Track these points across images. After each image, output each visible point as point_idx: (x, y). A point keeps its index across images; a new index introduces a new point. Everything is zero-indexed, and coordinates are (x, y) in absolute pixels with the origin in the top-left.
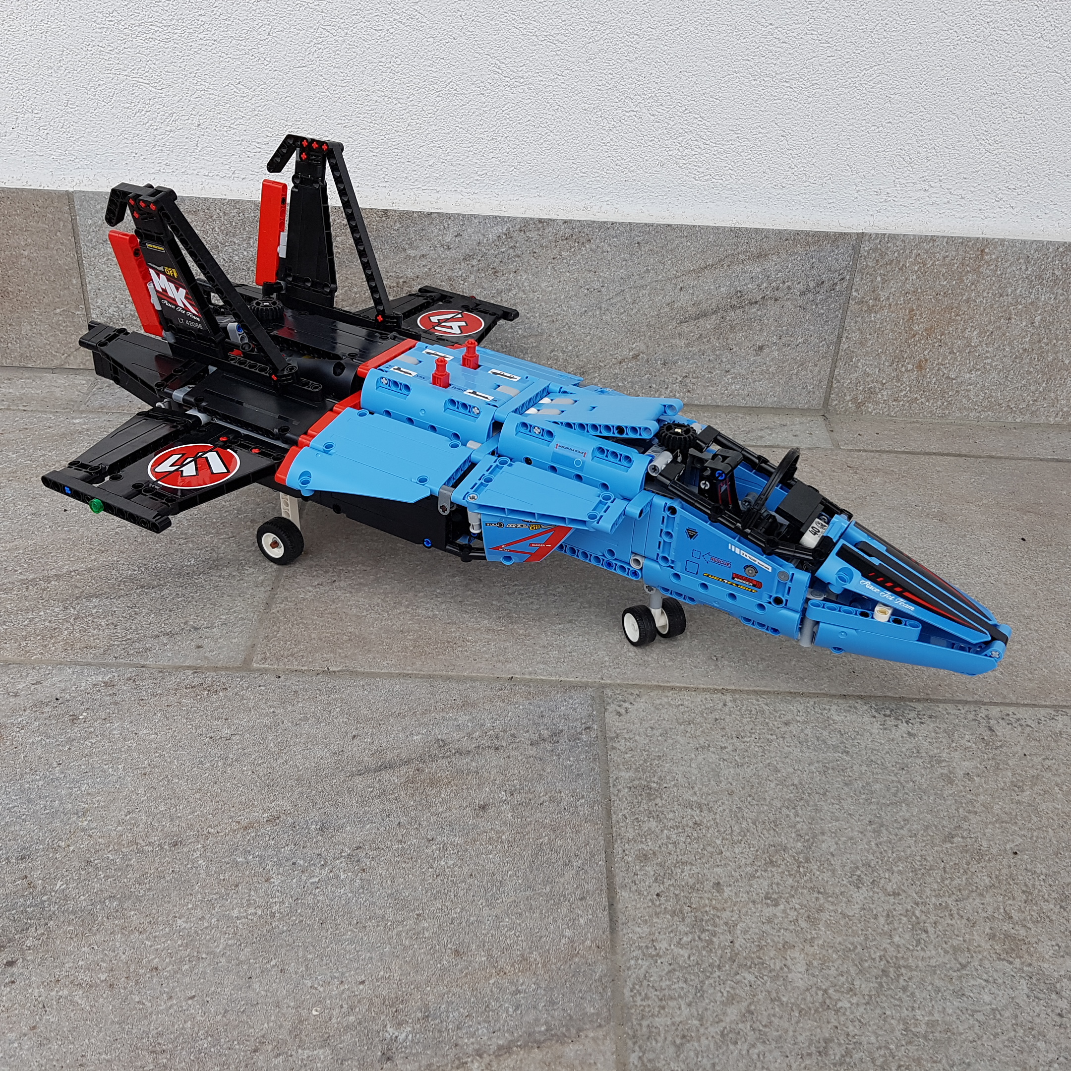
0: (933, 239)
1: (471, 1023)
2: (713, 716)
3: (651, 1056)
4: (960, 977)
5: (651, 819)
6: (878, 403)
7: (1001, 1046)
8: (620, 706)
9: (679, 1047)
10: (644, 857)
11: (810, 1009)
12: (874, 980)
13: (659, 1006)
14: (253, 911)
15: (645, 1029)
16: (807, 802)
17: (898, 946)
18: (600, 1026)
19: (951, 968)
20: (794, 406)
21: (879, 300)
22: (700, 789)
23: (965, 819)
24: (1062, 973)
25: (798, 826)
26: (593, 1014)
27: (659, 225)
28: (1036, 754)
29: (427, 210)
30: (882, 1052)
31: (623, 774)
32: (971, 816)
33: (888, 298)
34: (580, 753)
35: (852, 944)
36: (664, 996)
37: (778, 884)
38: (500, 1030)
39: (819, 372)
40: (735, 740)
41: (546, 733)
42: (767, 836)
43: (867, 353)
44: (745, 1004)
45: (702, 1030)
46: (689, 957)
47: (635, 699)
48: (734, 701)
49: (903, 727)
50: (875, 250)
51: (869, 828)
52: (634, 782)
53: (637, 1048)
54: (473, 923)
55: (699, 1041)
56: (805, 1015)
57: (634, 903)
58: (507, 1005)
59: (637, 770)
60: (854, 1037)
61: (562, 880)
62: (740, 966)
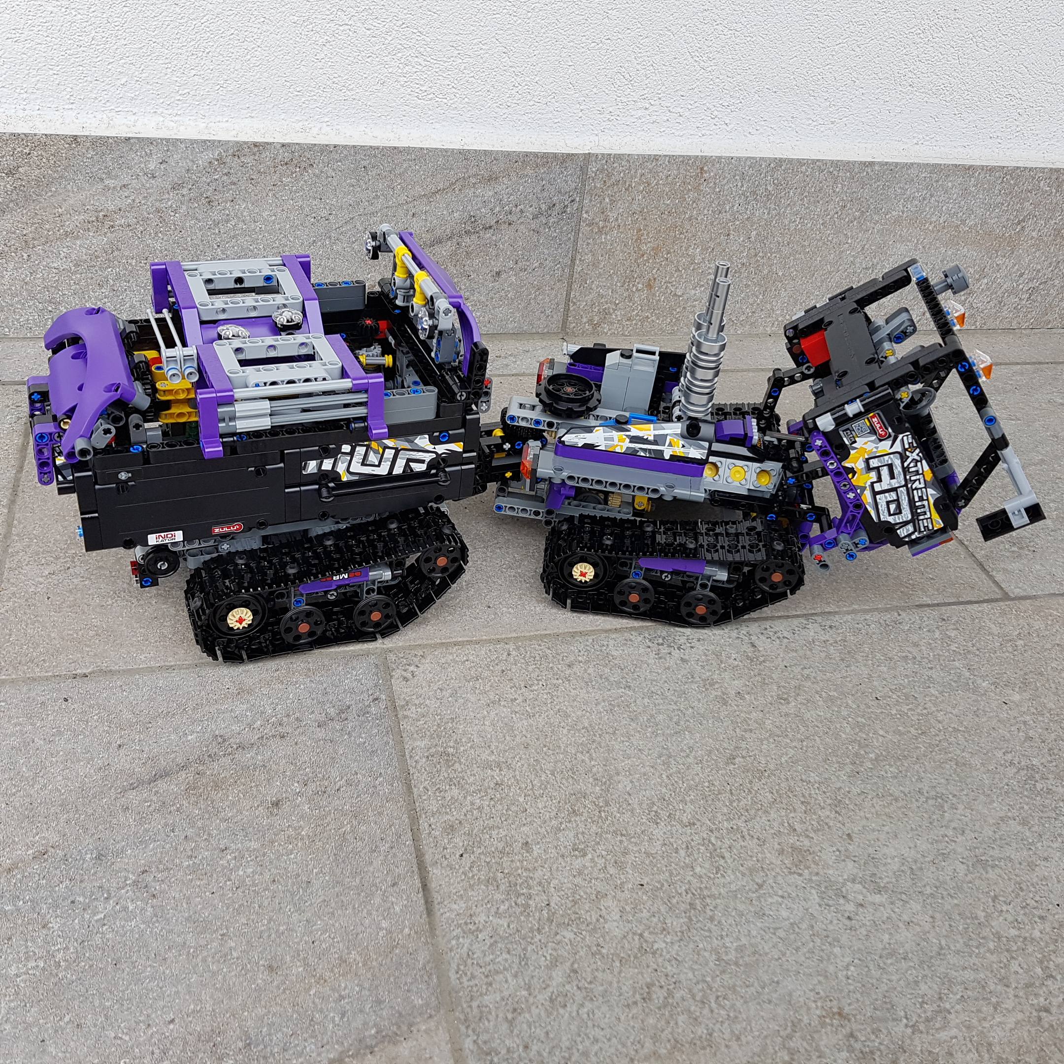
0: (656, 158)
1: (296, 1042)
2: (499, 668)
3: (485, 1037)
4: (759, 897)
5: (453, 787)
6: (612, 323)
7: (803, 959)
8: (405, 671)
9: (511, 1023)
10: (450, 829)
11: (629, 956)
12: (683, 915)
13: (486, 984)
14: (34, 964)
15: (475, 1010)
16: (599, 743)
17: (700, 877)
18: (431, 1016)
19: (750, 890)
20: (534, 330)
21: (609, 222)
22: (497, 747)
23: (743, 738)
24: (845, 877)
25: (595, 770)
26: (422, 1006)
27: (385, 147)
28: (795, 665)
29: (124, 135)
30: (700, 987)
31: (418, 743)
32: (747, 735)
33: (617, 220)
34: (371, 727)
35: (659, 882)
36: (490, 971)
37: (583, 833)
38: (328, 1043)
39: (556, 295)
40: (524, 689)
41: (332, 712)
42: (566, 785)
43: (600, 274)
44: (568, 964)
45: (531, 1000)
46: (509, 926)
47: (420, 661)
48: (518, 648)
49: (676, 653)
50: (602, 171)
51: (658, 761)
52: (431, 751)
53: (470, 1032)
54: (283, 933)
55: (530, 1012)
56: (626, 964)
57: (447, 879)
58: (332, 1015)
59: (431, 737)
60: (673, 976)
61: (371, 869)
62: (559, 925)
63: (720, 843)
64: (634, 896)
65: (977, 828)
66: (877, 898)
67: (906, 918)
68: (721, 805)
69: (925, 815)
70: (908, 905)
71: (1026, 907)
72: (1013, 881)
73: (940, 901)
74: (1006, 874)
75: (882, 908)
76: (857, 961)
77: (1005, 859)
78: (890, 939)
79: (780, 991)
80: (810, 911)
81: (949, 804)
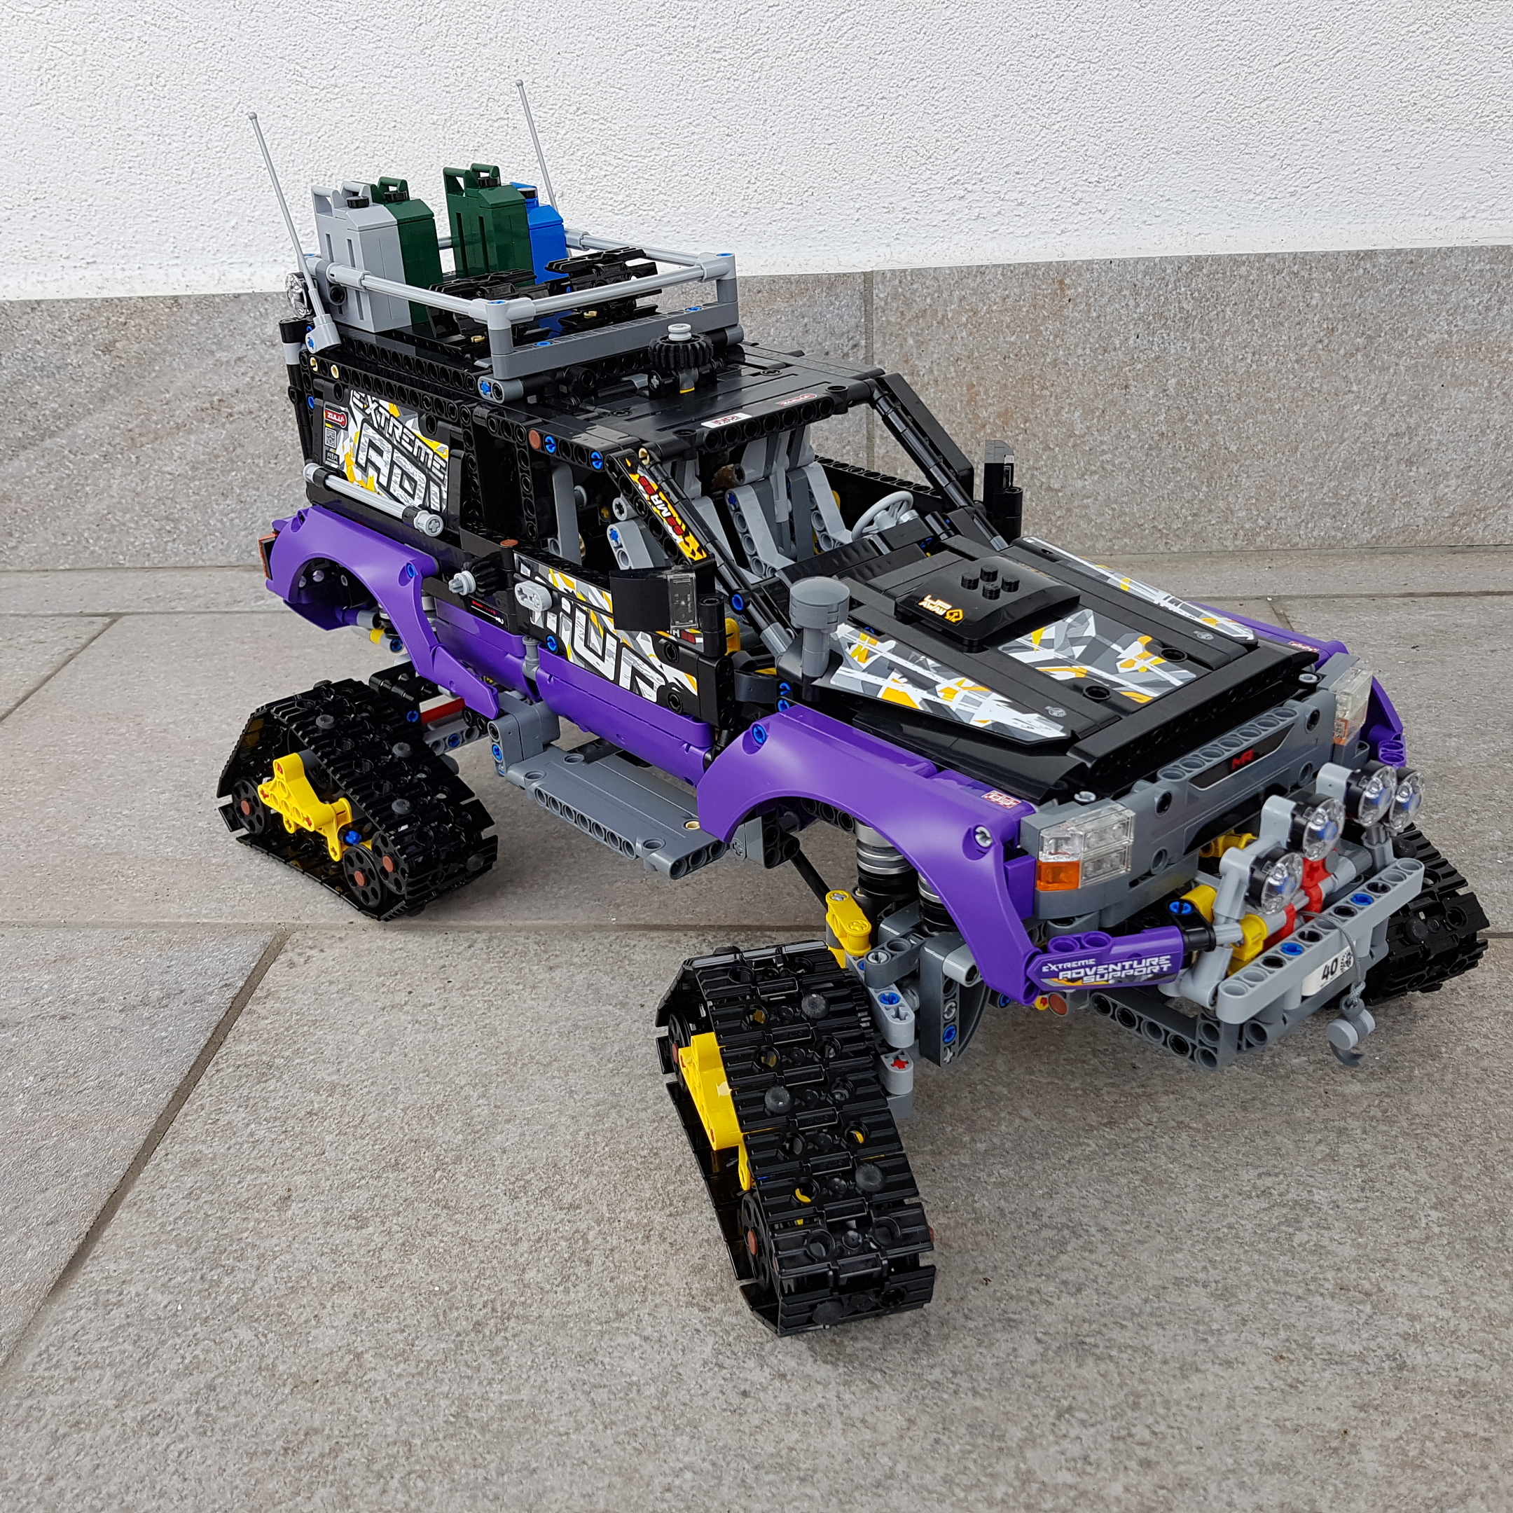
0: (981, 271)
5: (242, 1109)
8: (300, 954)
10: (192, 1163)
16: (513, 1077)
21: (919, 375)
22: (351, 1065)
25: (475, 1111)
31: (241, 1047)
35: (451, 1283)
37: (385, 1196)
40: (454, 993)
41: (155, 995)
42: (415, 1127)
44: (211, 1375)
45: (113, 1415)
50: (895, 296)
52: (251, 1059)
57: (131, 1229)
63: (599, 1241)
64: (396, 1296)
65: (1113, 1289)
67: (856, 1412)
68: (647, 1186)
69: (1018, 1252)
70: (876, 1393)
71: (1123, 1439)
72: (1126, 1390)
73: (946, 1396)
74: (1120, 1374)
75: (820, 1387)
76: (707, 1465)
77: (1135, 1350)
78: (797, 1442)
79: (528, 1485)
80: (680, 1370)
81: (1081, 1242)
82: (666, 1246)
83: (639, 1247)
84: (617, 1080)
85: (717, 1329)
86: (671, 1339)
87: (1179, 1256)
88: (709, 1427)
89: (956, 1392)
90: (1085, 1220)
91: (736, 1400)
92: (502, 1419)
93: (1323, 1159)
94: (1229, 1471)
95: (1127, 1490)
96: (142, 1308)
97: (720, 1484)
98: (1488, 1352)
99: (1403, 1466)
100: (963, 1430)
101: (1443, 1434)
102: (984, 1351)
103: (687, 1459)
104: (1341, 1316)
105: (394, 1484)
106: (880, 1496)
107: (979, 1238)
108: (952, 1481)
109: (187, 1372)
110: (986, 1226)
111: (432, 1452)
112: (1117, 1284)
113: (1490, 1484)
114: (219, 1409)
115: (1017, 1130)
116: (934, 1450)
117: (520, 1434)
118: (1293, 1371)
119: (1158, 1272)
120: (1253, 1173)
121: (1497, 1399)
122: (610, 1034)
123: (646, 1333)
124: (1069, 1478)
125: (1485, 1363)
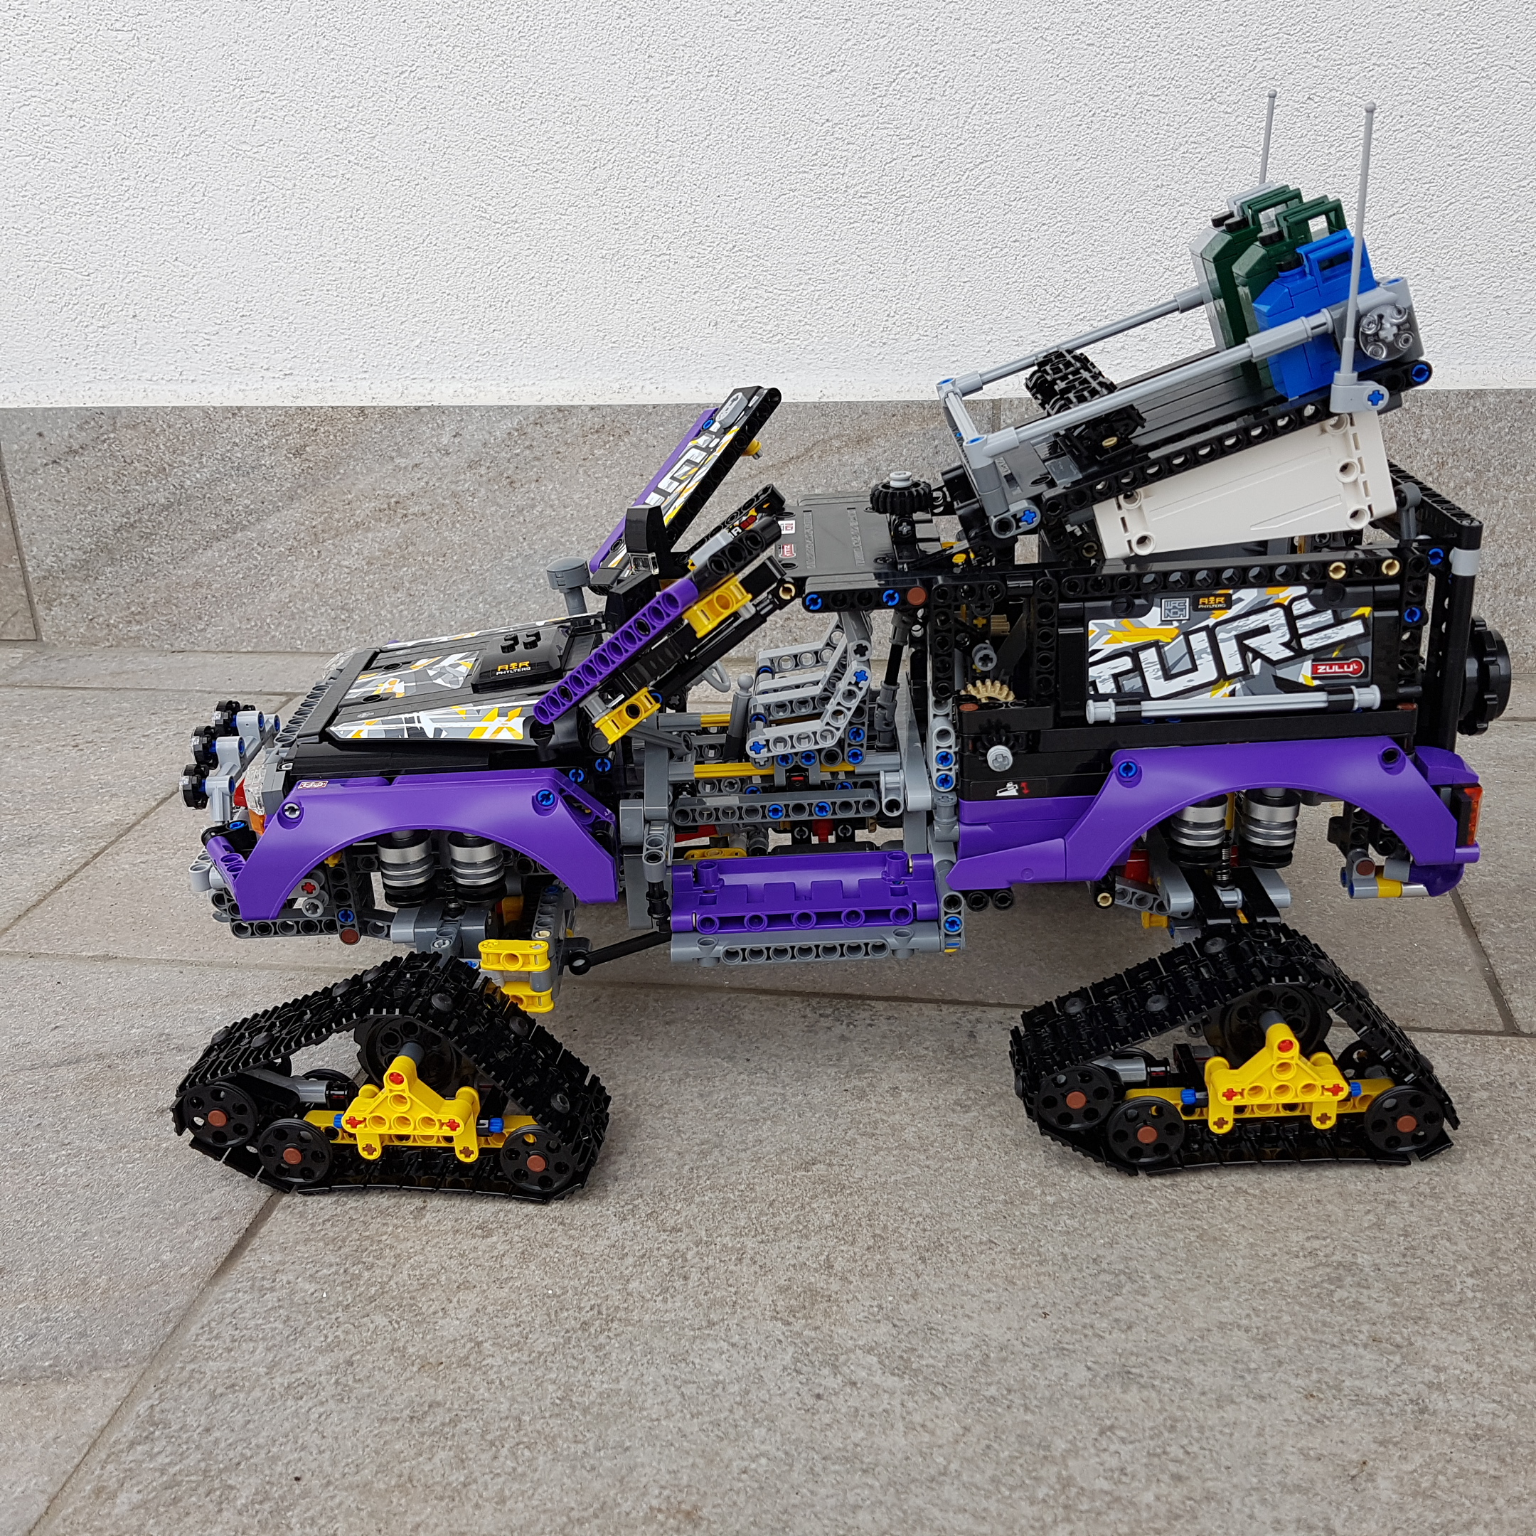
3: (168, 1405)
4: (697, 1337)
7: (695, 1429)
11: (440, 1364)
12: (562, 1334)
13: (226, 1348)
15: (185, 1374)
18: (127, 1366)
19: (690, 1325)
24: (861, 1343)
26: (127, 1352)
30: (506, 1424)
32: (862, 1139)
35: (563, 1288)
36: (243, 1336)
45: (264, 1380)
46: (313, 1293)
48: (614, 995)
49: (839, 1029)
51: (695, 1148)
53: (156, 1395)
54: (47, 1239)
55: (249, 1392)
56: (426, 1372)
57: (285, 1227)
60: (477, 1402)
62: (378, 1307)
63: (697, 1260)
64: (513, 1296)
65: (1161, 1328)
66: (891, 1382)
67: (917, 1418)
68: (742, 1216)
69: (1077, 1292)
70: (936, 1402)
71: (1158, 1456)
72: (1165, 1414)
73: (999, 1410)
74: (1161, 1401)
75: (886, 1396)
76: (781, 1455)
77: (1176, 1381)
78: (863, 1439)
79: (621, 1460)
80: (762, 1373)
81: (1135, 1286)
82: (757, 1268)
83: (732, 1267)
84: (720, 1123)
85: (798, 1341)
86: (755, 1346)
87: (1226, 1303)
88: (784, 1423)
89: (1008, 1407)
90: (1141, 1268)
91: (810, 1401)
92: (601, 1405)
93: (1369, 1228)
94: (1254, 1489)
95: (1158, 1498)
96: (293, 1293)
97: (791, 1470)
98: (1506, 1403)
99: (1415, 1495)
100: (1013, 1439)
101: (1456, 1470)
102: (1038, 1374)
103: (763, 1448)
104: (1371, 1363)
105: (504, 1451)
106: (933, 1489)
107: (1042, 1278)
108: (999, 1482)
109: (330, 1349)
110: (1049, 1268)
111: (538, 1427)
112: (1165, 1324)
113: (1494, 1515)
114: (355, 1381)
115: (1085, 1187)
116: (985, 1454)
117: (617, 1417)
118: (1322, 1408)
119: (1204, 1317)
120: (1302, 1236)
121: (1510, 1443)
122: (717, 1084)
123: (733, 1340)
124: (1106, 1486)
125: (1502, 1412)
